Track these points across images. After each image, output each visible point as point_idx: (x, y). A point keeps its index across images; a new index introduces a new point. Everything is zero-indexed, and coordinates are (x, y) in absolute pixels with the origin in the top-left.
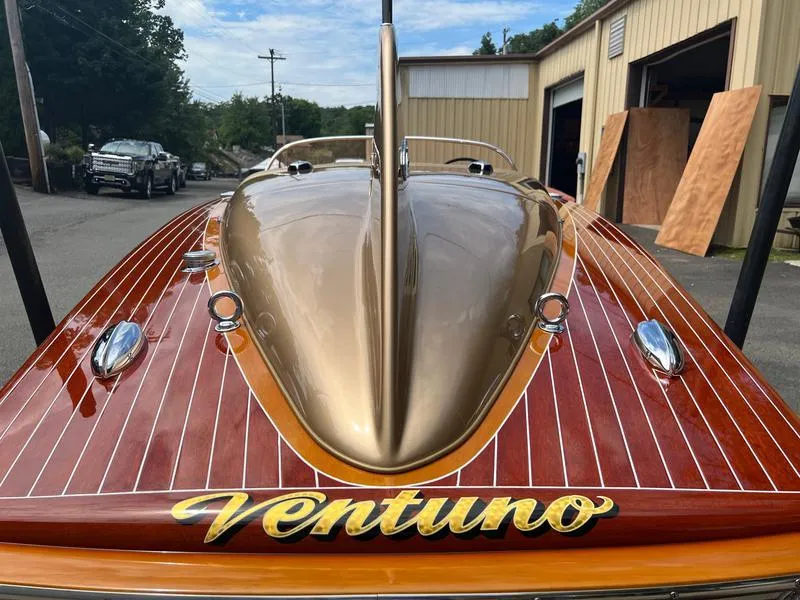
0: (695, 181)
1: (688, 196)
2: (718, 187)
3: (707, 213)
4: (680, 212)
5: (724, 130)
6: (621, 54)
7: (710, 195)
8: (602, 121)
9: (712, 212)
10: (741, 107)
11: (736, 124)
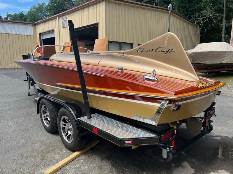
6: (67, 27)
10: (103, 43)
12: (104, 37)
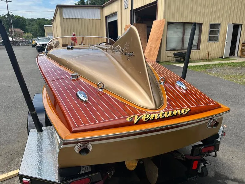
0: (151, 44)
1: (149, 49)
2: (156, 46)
3: (155, 53)
4: (148, 53)
5: (157, 31)
6: (128, 8)
7: (155, 48)
8: (124, 27)
9: (156, 53)
10: (161, 25)
11: (160, 29)
12: (162, 18)
